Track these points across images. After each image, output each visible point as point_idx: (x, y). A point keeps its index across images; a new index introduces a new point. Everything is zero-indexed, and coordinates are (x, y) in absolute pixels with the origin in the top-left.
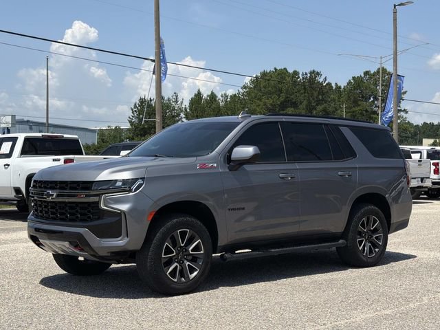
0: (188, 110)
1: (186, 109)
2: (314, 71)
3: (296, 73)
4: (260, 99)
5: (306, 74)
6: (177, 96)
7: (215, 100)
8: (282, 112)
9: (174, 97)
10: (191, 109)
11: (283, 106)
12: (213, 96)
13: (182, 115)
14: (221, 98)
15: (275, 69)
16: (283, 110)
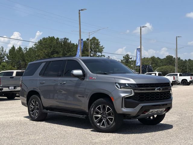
0: (8, 55)
1: (7, 54)
2: (65, 38)
3: (58, 39)
4: (42, 50)
5: (62, 39)
6: (3, 48)
7: (21, 50)
8: (52, 56)
9: (2, 49)
10: (10, 54)
11: (53, 53)
12: (20, 49)
13: (6, 57)
14: (24, 49)
15: (49, 37)
16: (52, 55)
